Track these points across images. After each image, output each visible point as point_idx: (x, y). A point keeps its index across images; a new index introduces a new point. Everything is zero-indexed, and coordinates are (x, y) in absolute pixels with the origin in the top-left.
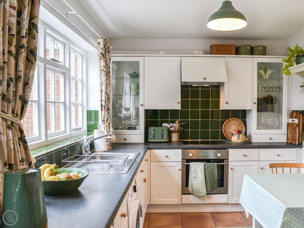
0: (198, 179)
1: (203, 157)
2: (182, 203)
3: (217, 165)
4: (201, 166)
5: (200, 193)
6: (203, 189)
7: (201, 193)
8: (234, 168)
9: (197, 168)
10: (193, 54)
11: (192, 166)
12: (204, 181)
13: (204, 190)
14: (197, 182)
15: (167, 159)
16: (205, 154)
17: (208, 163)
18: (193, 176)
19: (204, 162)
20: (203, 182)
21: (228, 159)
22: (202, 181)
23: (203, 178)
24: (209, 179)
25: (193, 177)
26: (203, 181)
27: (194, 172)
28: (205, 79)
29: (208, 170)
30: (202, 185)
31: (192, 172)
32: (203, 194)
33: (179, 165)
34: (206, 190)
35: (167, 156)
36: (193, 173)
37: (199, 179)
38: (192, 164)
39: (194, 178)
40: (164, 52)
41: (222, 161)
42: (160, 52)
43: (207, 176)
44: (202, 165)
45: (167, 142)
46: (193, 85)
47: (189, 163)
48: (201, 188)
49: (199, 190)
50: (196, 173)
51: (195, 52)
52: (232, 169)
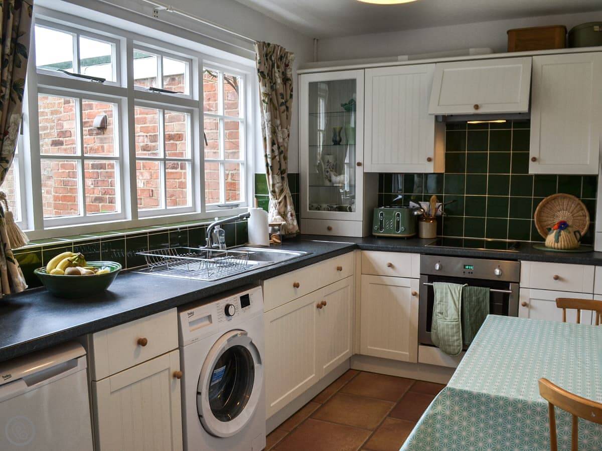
0: (447, 316)
1: (464, 272)
2: (420, 361)
3: (491, 293)
4: (455, 292)
5: (450, 346)
6: (455, 338)
7: (452, 346)
8: (533, 303)
9: (446, 293)
10: (468, 54)
11: (438, 290)
12: (458, 323)
13: (458, 341)
14: (445, 323)
15: (390, 271)
16: (469, 268)
17: (470, 287)
18: (438, 311)
19: (464, 284)
20: (456, 325)
21: (519, 283)
22: (454, 323)
23: (457, 317)
24: (470, 319)
25: (438, 313)
26: (456, 323)
27: (441, 301)
28: (477, 107)
29: (470, 302)
30: (455, 330)
31: (437, 302)
32: (455, 349)
33: (415, 286)
34: (461, 342)
35: (390, 265)
36: (438, 304)
37: (448, 318)
38: (438, 286)
39: (440, 315)
40: (406, 57)
41: (504, 285)
42: (400, 57)
43: (467, 315)
44: (457, 288)
45: (408, 238)
46: (468, 122)
47: (432, 283)
48: (453, 336)
49: (448, 340)
50: (443, 305)
51: (471, 50)
52: (525, 305)
